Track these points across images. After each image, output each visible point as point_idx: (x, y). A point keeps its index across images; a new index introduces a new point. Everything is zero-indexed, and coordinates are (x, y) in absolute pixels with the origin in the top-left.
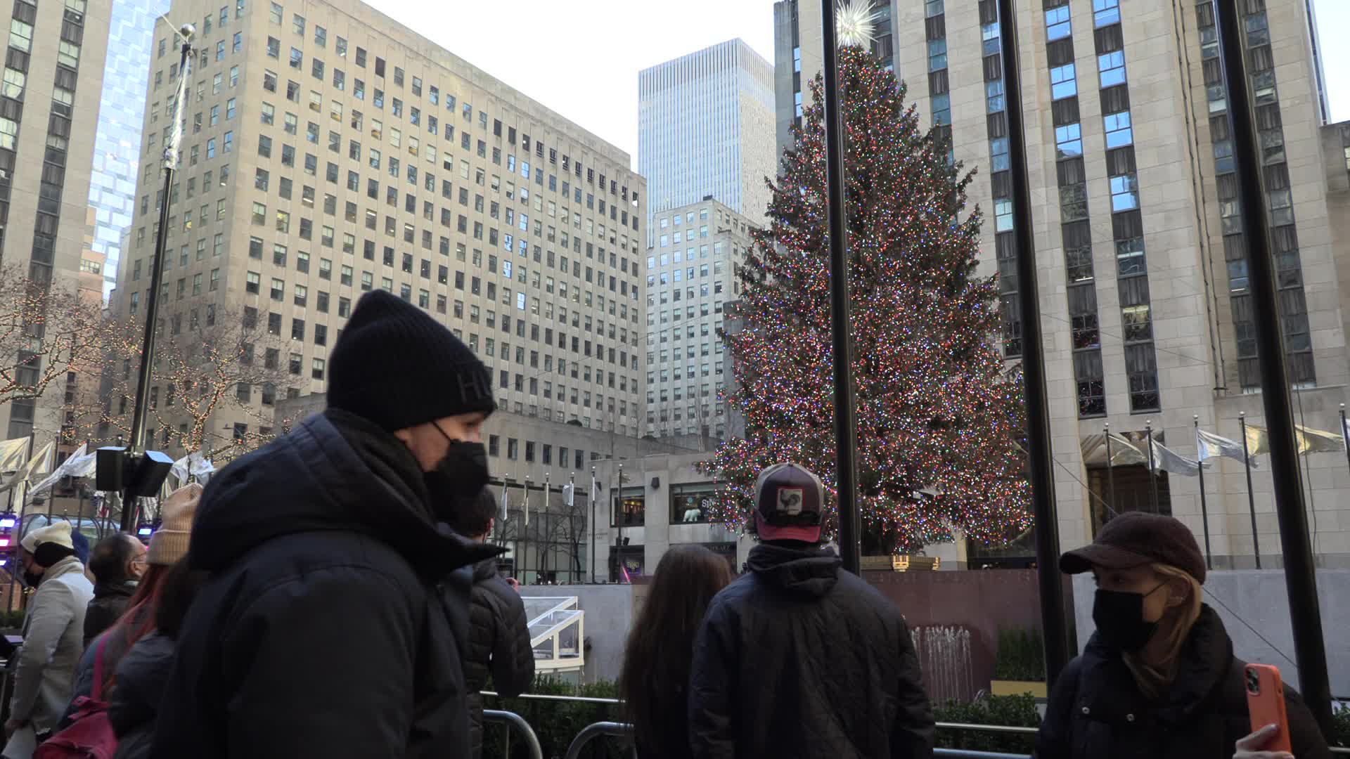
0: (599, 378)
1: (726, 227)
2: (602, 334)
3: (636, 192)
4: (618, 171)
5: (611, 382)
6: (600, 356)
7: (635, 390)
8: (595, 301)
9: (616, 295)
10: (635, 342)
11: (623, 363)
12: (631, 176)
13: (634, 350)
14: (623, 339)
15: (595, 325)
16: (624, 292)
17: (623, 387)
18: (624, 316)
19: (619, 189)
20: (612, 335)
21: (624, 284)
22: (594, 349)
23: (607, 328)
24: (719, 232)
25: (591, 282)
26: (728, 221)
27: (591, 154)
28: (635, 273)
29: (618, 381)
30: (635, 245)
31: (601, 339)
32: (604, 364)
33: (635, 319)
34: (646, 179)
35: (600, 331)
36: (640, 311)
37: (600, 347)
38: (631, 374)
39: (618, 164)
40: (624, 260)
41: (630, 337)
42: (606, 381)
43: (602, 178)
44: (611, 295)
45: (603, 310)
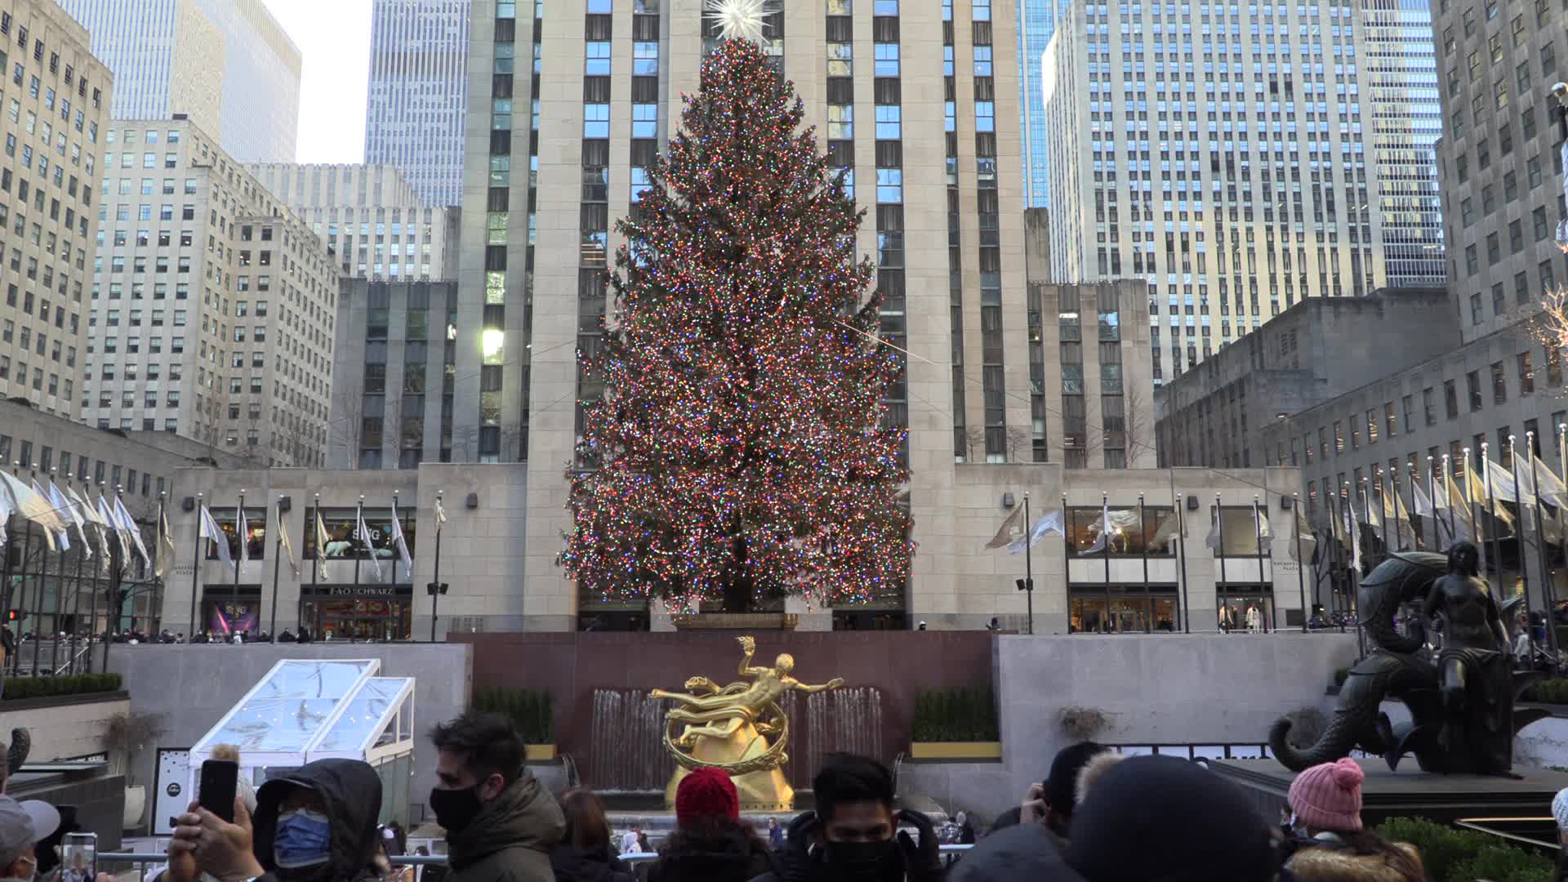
0: (25, 339)
1: (202, 161)
2: (34, 279)
3: (99, 88)
4: (77, 53)
5: (41, 349)
6: (28, 308)
7: (71, 362)
8: (29, 230)
9: (57, 226)
10: (78, 297)
11: (59, 322)
12: (95, 64)
13: (75, 307)
14: (63, 289)
15: (25, 264)
16: (69, 224)
17: (56, 356)
18: (66, 258)
19: (77, 80)
20: (48, 282)
21: (70, 212)
22: (21, 299)
23: (41, 271)
24: (194, 166)
25: (25, 201)
26: (205, 154)
27: (42, 19)
28: (87, 200)
29: (50, 347)
30: (90, 161)
31: (32, 285)
32: (33, 321)
33: (81, 264)
34: (113, 75)
35: (32, 274)
36: (88, 251)
37: (29, 296)
38: (69, 340)
39: (77, 43)
40: (73, 179)
41: (71, 288)
42: (33, 345)
43: (55, 58)
44: (50, 225)
45: (38, 244)
